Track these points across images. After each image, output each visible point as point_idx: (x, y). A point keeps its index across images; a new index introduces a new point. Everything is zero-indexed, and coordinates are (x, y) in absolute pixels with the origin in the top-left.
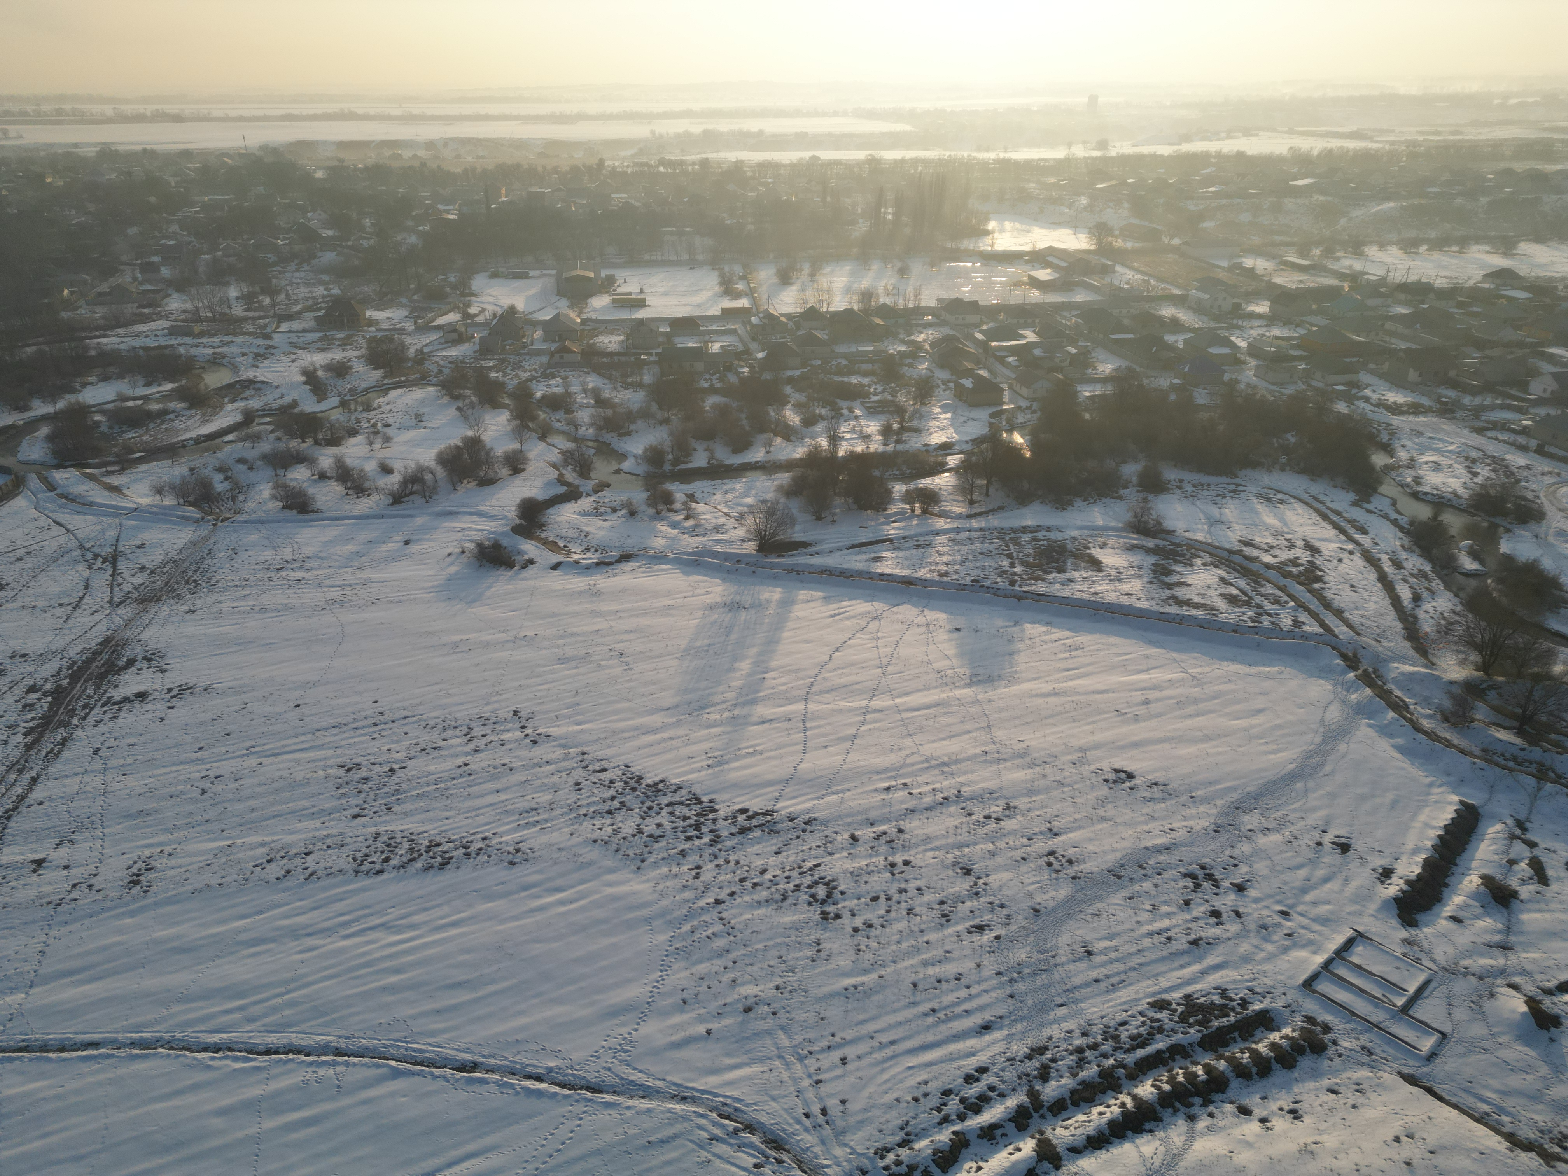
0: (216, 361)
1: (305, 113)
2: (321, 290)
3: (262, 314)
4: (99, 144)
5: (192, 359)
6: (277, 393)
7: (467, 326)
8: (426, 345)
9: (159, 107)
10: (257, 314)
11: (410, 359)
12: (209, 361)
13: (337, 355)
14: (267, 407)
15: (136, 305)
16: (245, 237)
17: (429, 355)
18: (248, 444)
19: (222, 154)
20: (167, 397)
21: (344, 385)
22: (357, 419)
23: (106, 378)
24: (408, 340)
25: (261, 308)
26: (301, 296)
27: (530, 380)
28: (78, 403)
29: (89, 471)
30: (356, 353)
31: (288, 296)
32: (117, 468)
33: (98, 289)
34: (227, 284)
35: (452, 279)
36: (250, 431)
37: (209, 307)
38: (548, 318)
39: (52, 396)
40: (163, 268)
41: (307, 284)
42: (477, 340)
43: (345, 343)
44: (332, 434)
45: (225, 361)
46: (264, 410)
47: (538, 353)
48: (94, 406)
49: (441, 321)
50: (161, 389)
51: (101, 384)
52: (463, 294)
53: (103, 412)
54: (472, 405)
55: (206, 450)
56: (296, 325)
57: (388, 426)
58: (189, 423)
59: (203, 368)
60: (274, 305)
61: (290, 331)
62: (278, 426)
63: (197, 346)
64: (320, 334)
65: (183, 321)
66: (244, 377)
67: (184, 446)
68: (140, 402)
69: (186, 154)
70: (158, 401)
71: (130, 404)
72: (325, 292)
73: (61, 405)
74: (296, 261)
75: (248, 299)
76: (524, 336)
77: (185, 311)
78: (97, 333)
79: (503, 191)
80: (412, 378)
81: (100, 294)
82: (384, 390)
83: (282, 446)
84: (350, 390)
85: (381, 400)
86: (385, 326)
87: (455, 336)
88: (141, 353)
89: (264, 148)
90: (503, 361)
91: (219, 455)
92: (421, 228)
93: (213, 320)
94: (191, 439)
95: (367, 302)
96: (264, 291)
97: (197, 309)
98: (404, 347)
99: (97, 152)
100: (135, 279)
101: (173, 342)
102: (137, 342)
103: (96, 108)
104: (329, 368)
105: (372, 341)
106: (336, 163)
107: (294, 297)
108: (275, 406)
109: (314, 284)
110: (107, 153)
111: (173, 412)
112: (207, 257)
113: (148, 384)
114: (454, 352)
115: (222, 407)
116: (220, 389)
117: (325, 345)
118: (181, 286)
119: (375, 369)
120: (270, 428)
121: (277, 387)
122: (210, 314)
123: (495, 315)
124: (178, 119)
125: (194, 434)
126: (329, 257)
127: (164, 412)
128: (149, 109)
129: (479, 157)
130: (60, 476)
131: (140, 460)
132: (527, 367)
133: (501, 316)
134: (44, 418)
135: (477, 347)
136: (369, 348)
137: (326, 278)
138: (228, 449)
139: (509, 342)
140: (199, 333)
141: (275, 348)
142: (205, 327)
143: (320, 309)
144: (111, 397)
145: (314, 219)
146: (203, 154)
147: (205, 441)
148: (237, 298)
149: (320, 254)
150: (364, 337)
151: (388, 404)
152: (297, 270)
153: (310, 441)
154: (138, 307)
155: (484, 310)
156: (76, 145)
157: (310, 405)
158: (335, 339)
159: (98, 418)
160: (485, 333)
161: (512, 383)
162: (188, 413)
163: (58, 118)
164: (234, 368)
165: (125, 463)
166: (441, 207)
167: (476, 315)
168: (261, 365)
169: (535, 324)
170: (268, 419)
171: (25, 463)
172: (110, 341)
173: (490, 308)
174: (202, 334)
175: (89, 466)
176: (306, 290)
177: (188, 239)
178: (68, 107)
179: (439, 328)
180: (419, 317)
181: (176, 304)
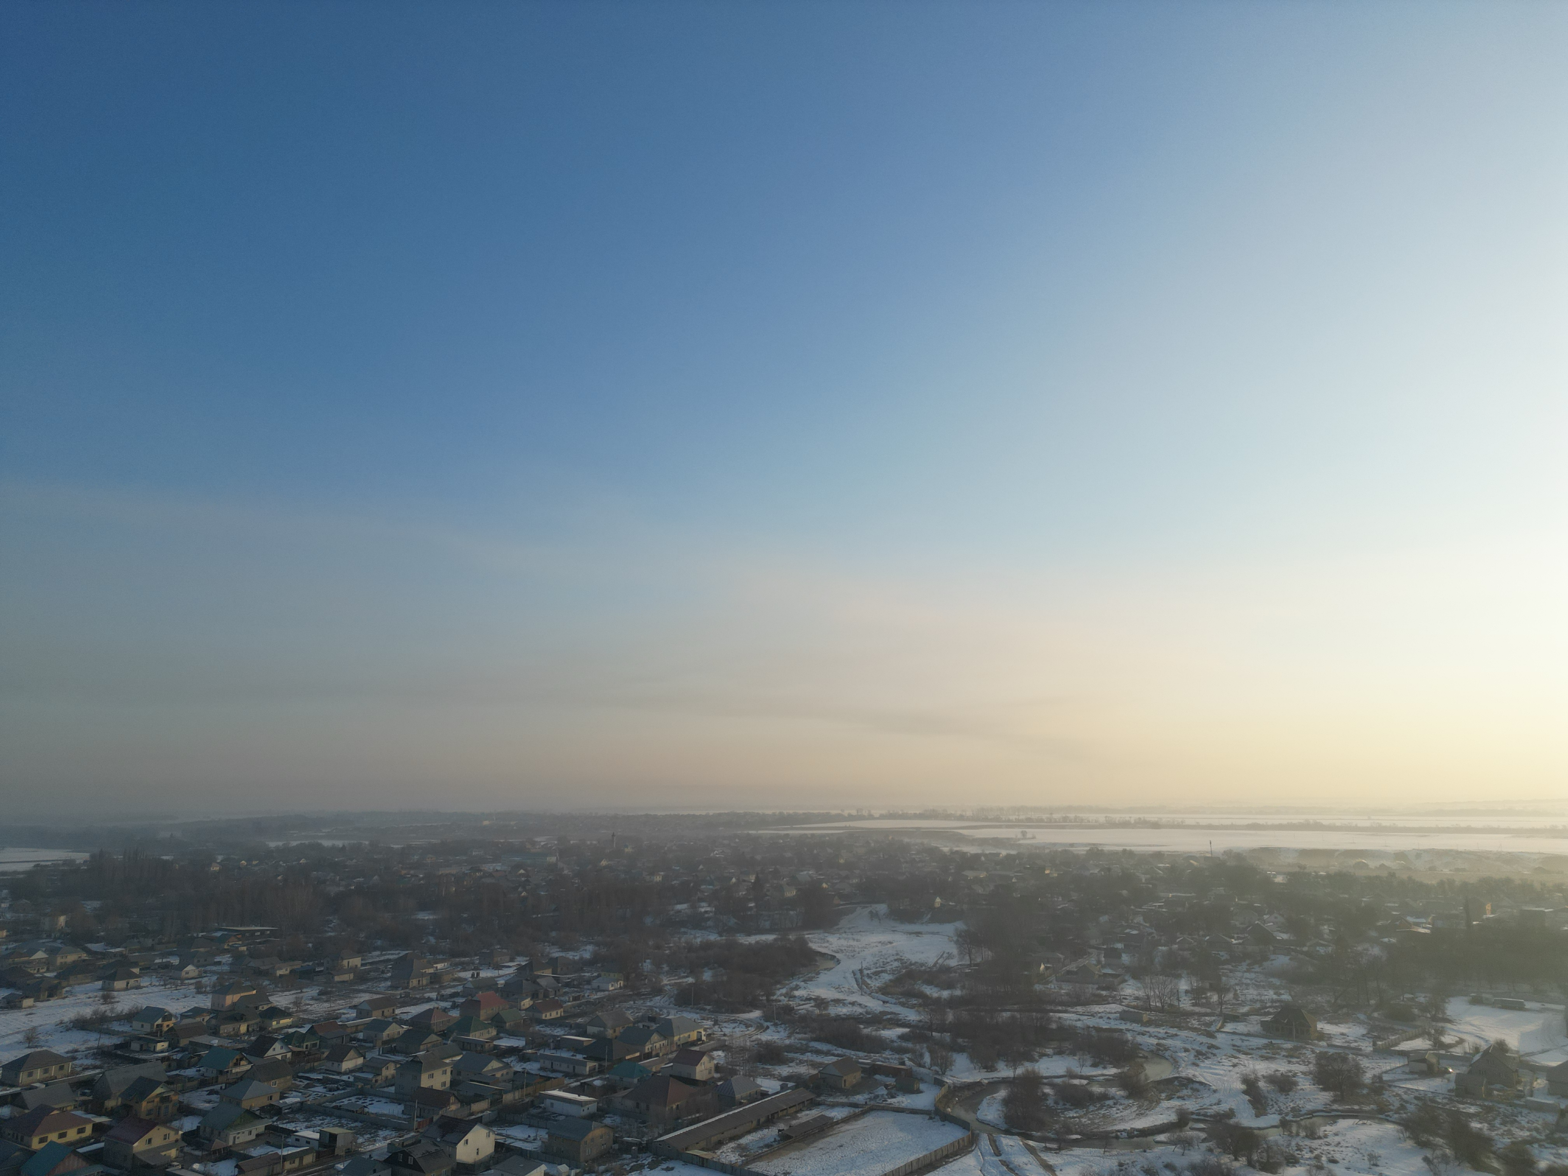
0: (1159, 1053)
1: (1270, 822)
2: (1270, 994)
3: (1209, 1011)
4: (1090, 844)
5: (1137, 1047)
6: (1214, 1098)
7: (1440, 1057)
8: (1386, 1072)
9: (1141, 816)
10: (1203, 1010)
11: (1364, 1086)
12: (1152, 1051)
13: (1281, 1067)
14: (1202, 1112)
15: (1096, 986)
16: (1201, 933)
17: (1390, 1085)
18: (1178, 1150)
19: (1189, 857)
20: (1109, 1082)
21: (1287, 1103)
22: (1297, 1145)
23: (1060, 1052)
24: (1364, 1063)
25: (1208, 1004)
26: (1249, 997)
27: (1531, 1141)
28: (1034, 1072)
29: (1031, 1143)
30: (1303, 1068)
31: (1236, 997)
32: (1055, 1146)
33: (1068, 968)
34: (1179, 977)
35: (1422, 999)
36: (1182, 1134)
37: (1159, 997)
38: (1554, 1064)
39: (1014, 1062)
40: (1124, 955)
41: (1257, 987)
42: (1453, 1077)
43: (1291, 1055)
44: (1268, 1157)
45: (1167, 1054)
46: (1198, 1114)
47: (1540, 1108)
48: (1046, 1078)
49: (1406, 1046)
50: (1106, 1072)
51: (1056, 1058)
52: (1434, 1019)
53: (1052, 1085)
54: (1445, 1159)
55: (1137, 1146)
56: (1241, 1027)
57: (1334, 1161)
58: (1125, 1113)
59: (1146, 1058)
60: (1221, 1003)
61: (1234, 1033)
62: (1212, 1135)
63: (1143, 1034)
64: (1265, 1041)
65: (1134, 1007)
66: (1183, 1075)
67: (1117, 1137)
68: (1085, 1082)
69: (1159, 855)
70: (1101, 1084)
71: (1076, 1082)
72: (1275, 997)
73: (1020, 1071)
74: (1248, 962)
75: (1197, 994)
76: (1519, 1082)
77: (1137, 998)
78: (1060, 1008)
79: (1488, 907)
80: (1367, 1108)
81: (1069, 972)
82: (1333, 1117)
83: (1213, 1159)
84: (1293, 1109)
85: (1328, 1128)
86: (1338, 1042)
87: (1424, 1067)
88: (1094, 1033)
89: (1228, 853)
90: (1489, 1110)
91: (1149, 1155)
92: (1386, 940)
93: (1161, 1010)
94: (1124, 1130)
95: (1320, 1013)
96: (1213, 988)
97: (1148, 997)
98: (1359, 1070)
99: (1087, 851)
100: (1099, 962)
101: (1123, 1027)
102: (1092, 1022)
103: (1092, 817)
104: (1271, 1079)
105: (1321, 1056)
106: (1297, 869)
107: (1242, 998)
108: (1210, 1112)
109: (1263, 987)
110: (1095, 853)
111: (1113, 1098)
112: (1164, 948)
113: (1094, 1065)
114: (1423, 1086)
115: (1158, 1102)
116: (1159, 1082)
117: (1269, 1053)
118: (1137, 973)
119: (1324, 1090)
120: (1203, 1135)
121: (1215, 1091)
122: (1159, 1004)
123: (1477, 1050)
124: (1156, 825)
125: (1127, 1126)
126: (1282, 961)
127: (1105, 1097)
128: (1133, 817)
129: (1457, 870)
130: (1009, 1143)
131: (1076, 1143)
132: (1524, 1123)
133: (1486, 1052)
134: (1004, 1081)
135: (1452, 1086)
136: (1318, 1064)
137: (1276, 981)
138: (1158, 1149)
139: (1498, 1086)
140: (1148, 1022)
141: (1218, 1048)
142: (1153, 1016)
143: (1269, 1013)
144: (1061, 1071)
145: (1270, 922)
146: (1174, 856)
147: (1137, 1136)
148: (1187, 992)
149: (1272, 957)
150: (1313, 1052)
151: (1336, 1134)
152: (1248, 971)
153: (1243, 1160)
154: (1098, 989)
155: (1461, 1041)
156: (1072, 845)
157: (1247, 1119)
158: (1282, 1049)
159: (1047, 1090)
160: (1464, 1070)
161: (1502, 1142)
162: (1126, 1102)
163: (1064, 824)
164: (1175, 1063)
165: (1063, 1144)
166: (1410, 919)
167: (1450, 1046)
168: (1202, 1065)
169: (1536, 1070)
170: (1202, 1126)
171: (982, 1122)
172: (1070, 1017)
173: (1471, 1041)
174: (1149, 1023)
175: (1031, 1138)
176: (1255, 992)
177: (1150, 930)
178: (1072, 816)
179: (1403, 1054)
180: (1379, 1038)
181: (1130, 990)
